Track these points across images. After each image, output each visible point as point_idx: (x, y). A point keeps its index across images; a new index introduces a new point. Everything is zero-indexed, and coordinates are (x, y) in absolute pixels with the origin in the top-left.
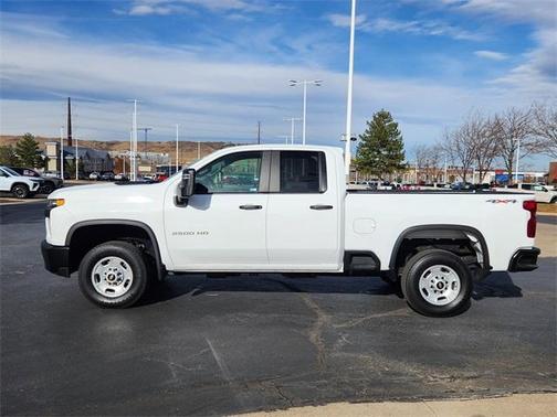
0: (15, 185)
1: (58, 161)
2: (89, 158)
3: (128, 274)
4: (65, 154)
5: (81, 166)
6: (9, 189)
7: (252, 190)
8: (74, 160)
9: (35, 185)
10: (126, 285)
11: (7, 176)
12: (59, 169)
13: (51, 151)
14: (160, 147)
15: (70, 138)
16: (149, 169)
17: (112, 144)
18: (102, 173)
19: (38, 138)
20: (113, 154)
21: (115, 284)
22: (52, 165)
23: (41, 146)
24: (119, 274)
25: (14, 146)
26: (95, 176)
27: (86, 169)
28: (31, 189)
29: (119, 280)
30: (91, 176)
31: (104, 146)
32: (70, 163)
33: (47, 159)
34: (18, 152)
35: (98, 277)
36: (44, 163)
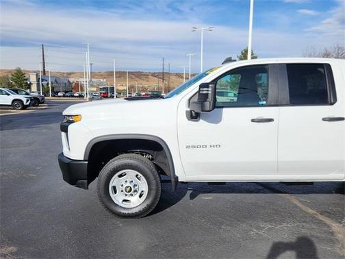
0: (14, 101)
1: (38, 84)
2: (57, 83)
3: (143, 186)
4: (43, 80)
5: (53, 88)
6: (10, 104)
7: (261, 103)
8: (48, 84)
9: (27, 101)
10: (141, 196)
11: (8, 95)
12: (39, 90)
13: (33, 79)
14: (101, 75)
15: (44, 70)
16: (95, 89)
17: (70, 74)
18: (66, 92)
19: (24, 70)
20: (71, 80)
21: (132, 195)
22: (34, 88)
23: (27, 76)
24: (135, 186)
25: (10, 76)
26: (62, 95)
27: (55, 90)
28: (25, 104)
29: (135, 191)
30: (59, 94)
31: (65, 75)
32: (45, 86)
33: (31, 84)
34: (12, 79)
35: (114, 189)
36: (29, 86)
